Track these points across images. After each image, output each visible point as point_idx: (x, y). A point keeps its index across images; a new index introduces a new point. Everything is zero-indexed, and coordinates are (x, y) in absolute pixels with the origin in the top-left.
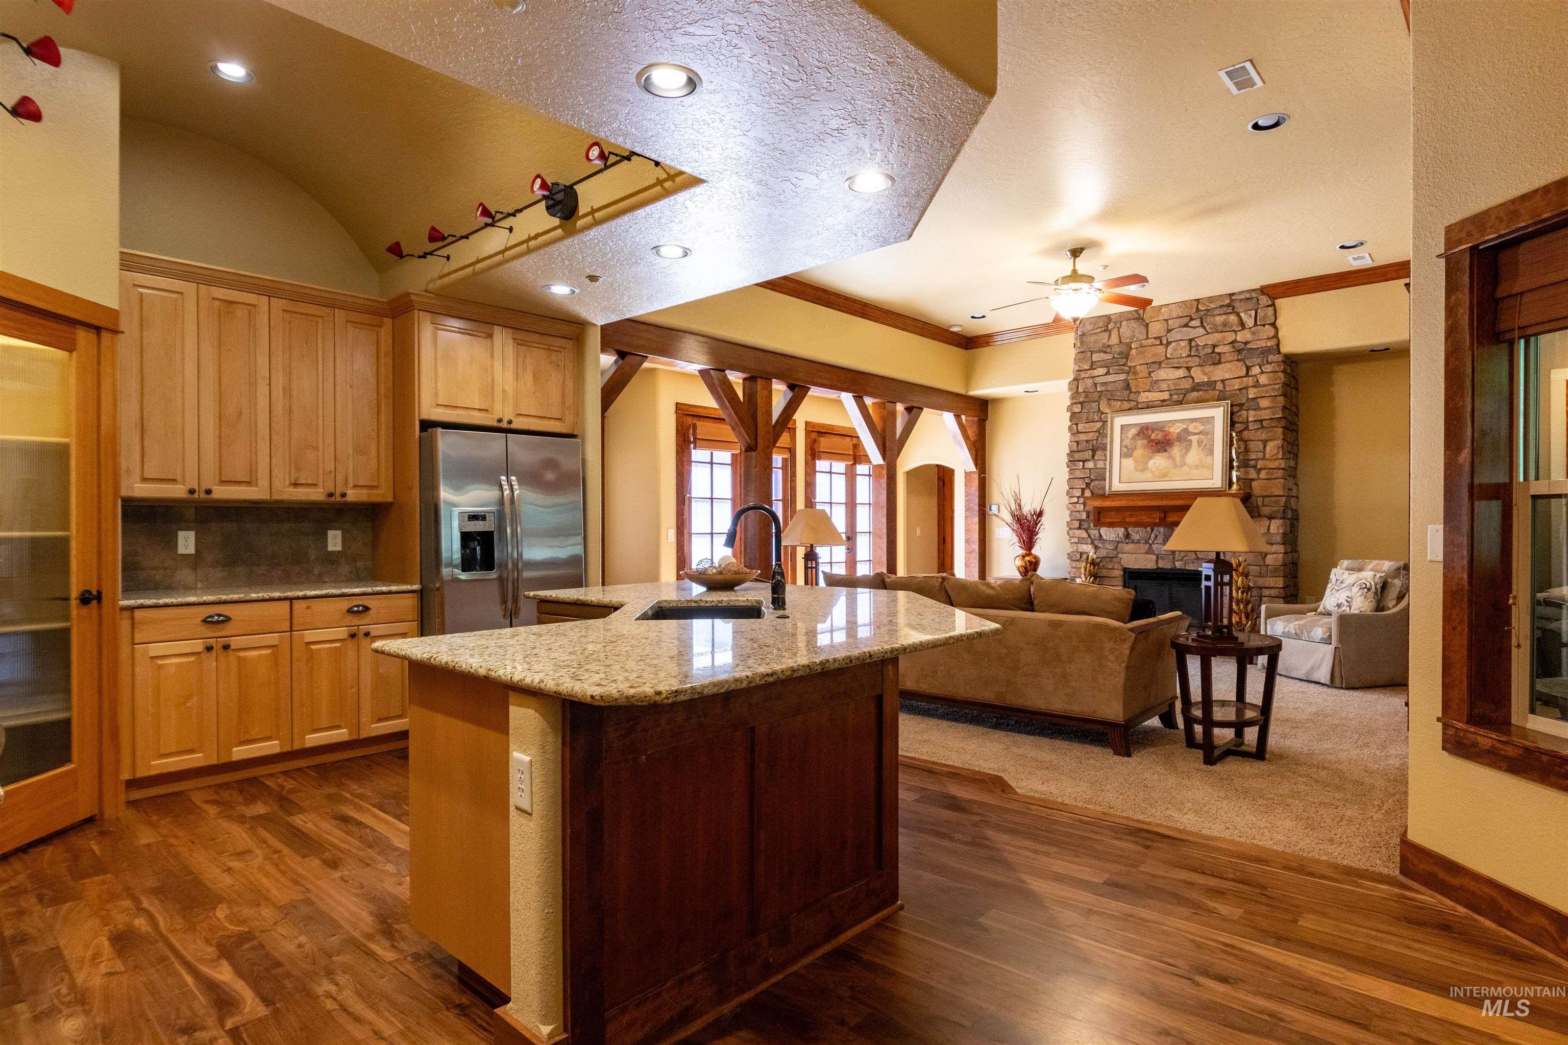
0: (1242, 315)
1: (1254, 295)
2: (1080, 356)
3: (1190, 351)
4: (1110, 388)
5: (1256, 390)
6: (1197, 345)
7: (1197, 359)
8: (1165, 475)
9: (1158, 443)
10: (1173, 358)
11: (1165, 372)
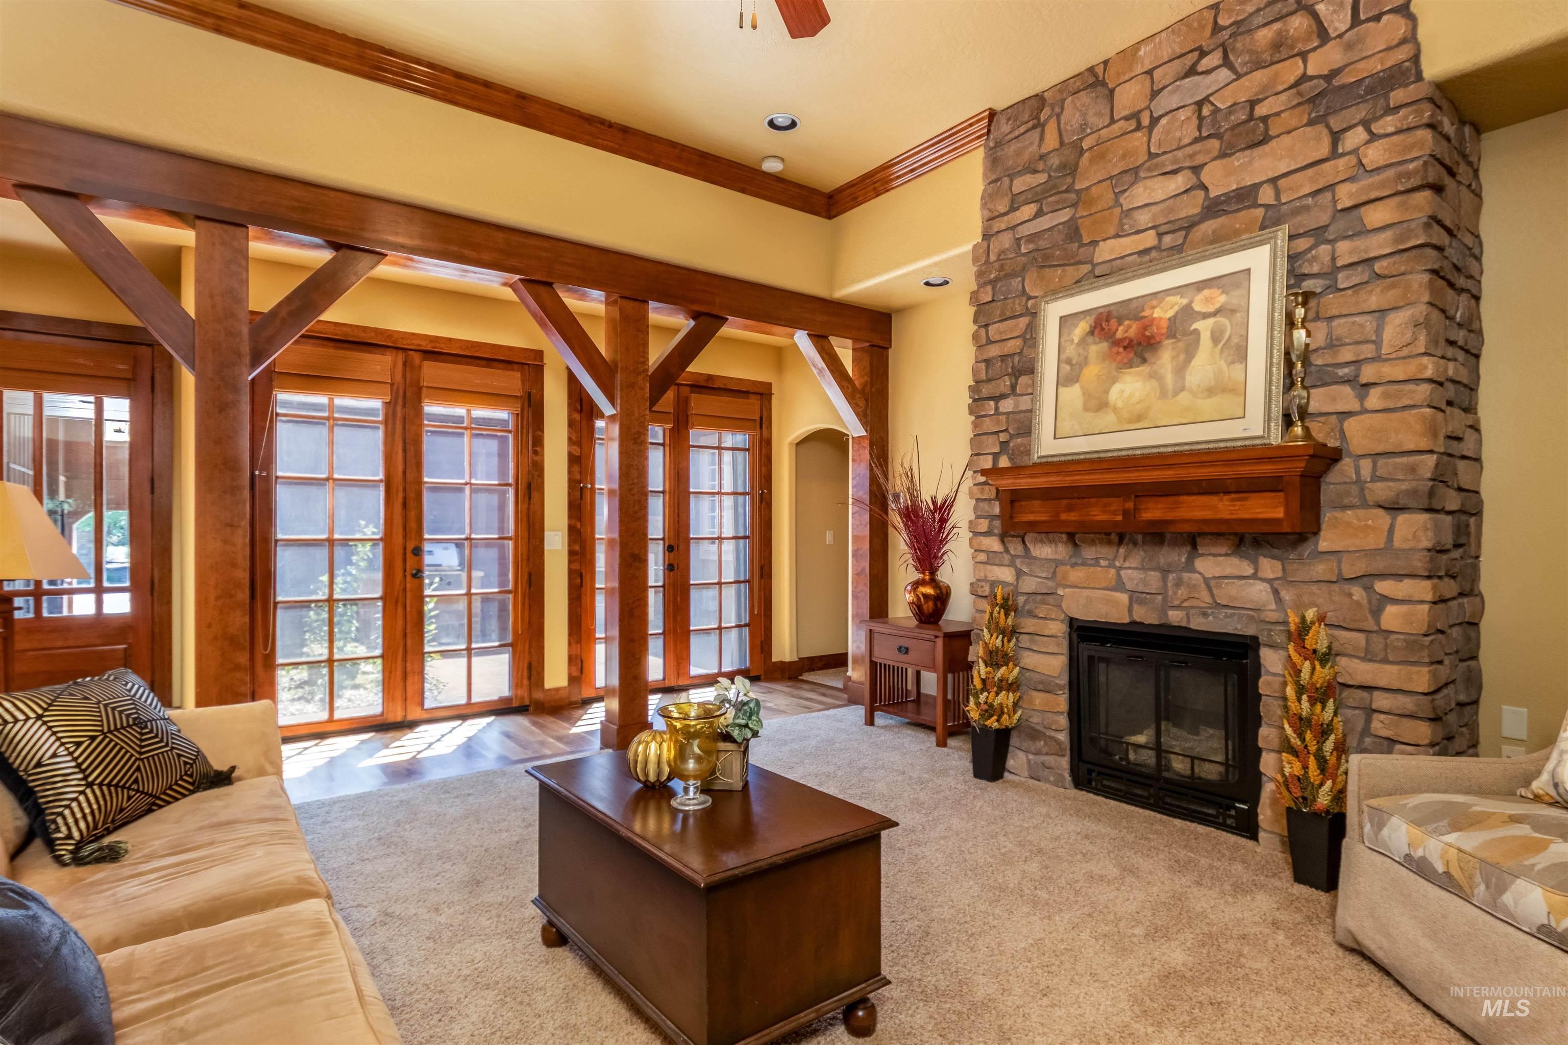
0: (1322, 6)
2: (991, 188)
3: (1199, 128)
4: (1043, 244)
5: (1357, 186)
6: (1217, 110)
7: (1215, 144)
8: (1142, 417)
9: (1128, 345)
10: (1165, 153)
11: (1146, 188)
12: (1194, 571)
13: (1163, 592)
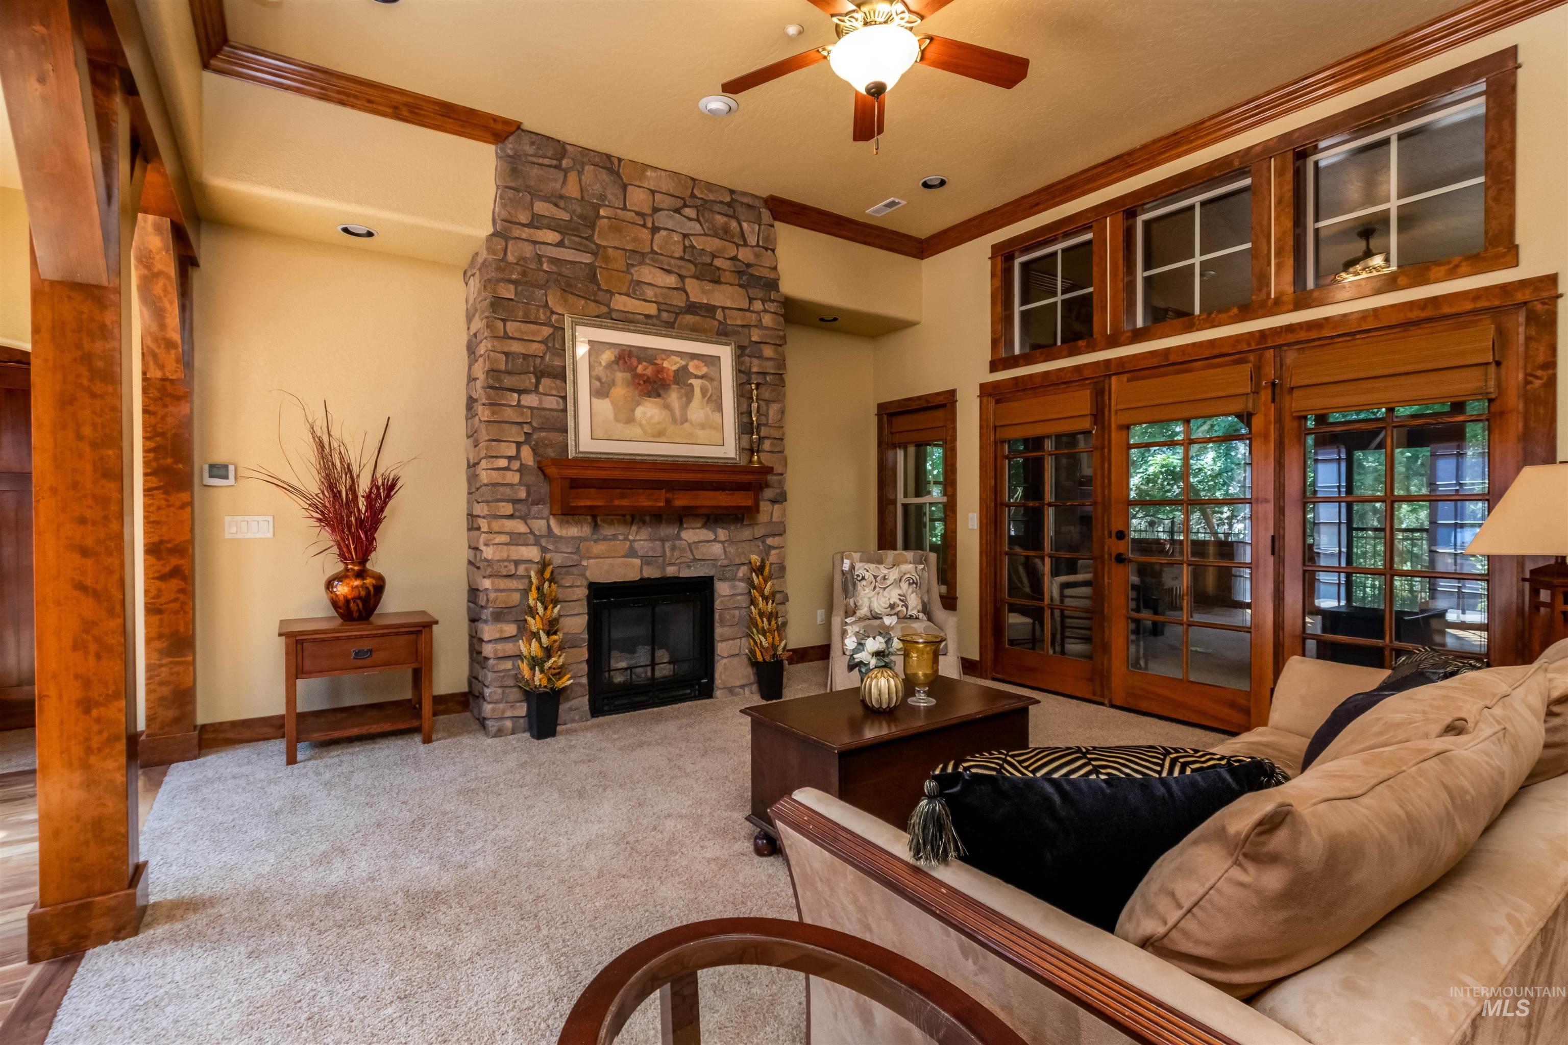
0: (745, 225)
1: (757, 203)
2: (511, 193)
3: (684, 252)
4: (565, 271)
5: (760, 332)
6: (693, 247)
7: (692, 268)
8: (661, 434)
9: (647, 381)
10: (662, 255)
11: (650, 273)
12: (682, 539)
13: (664, 555)
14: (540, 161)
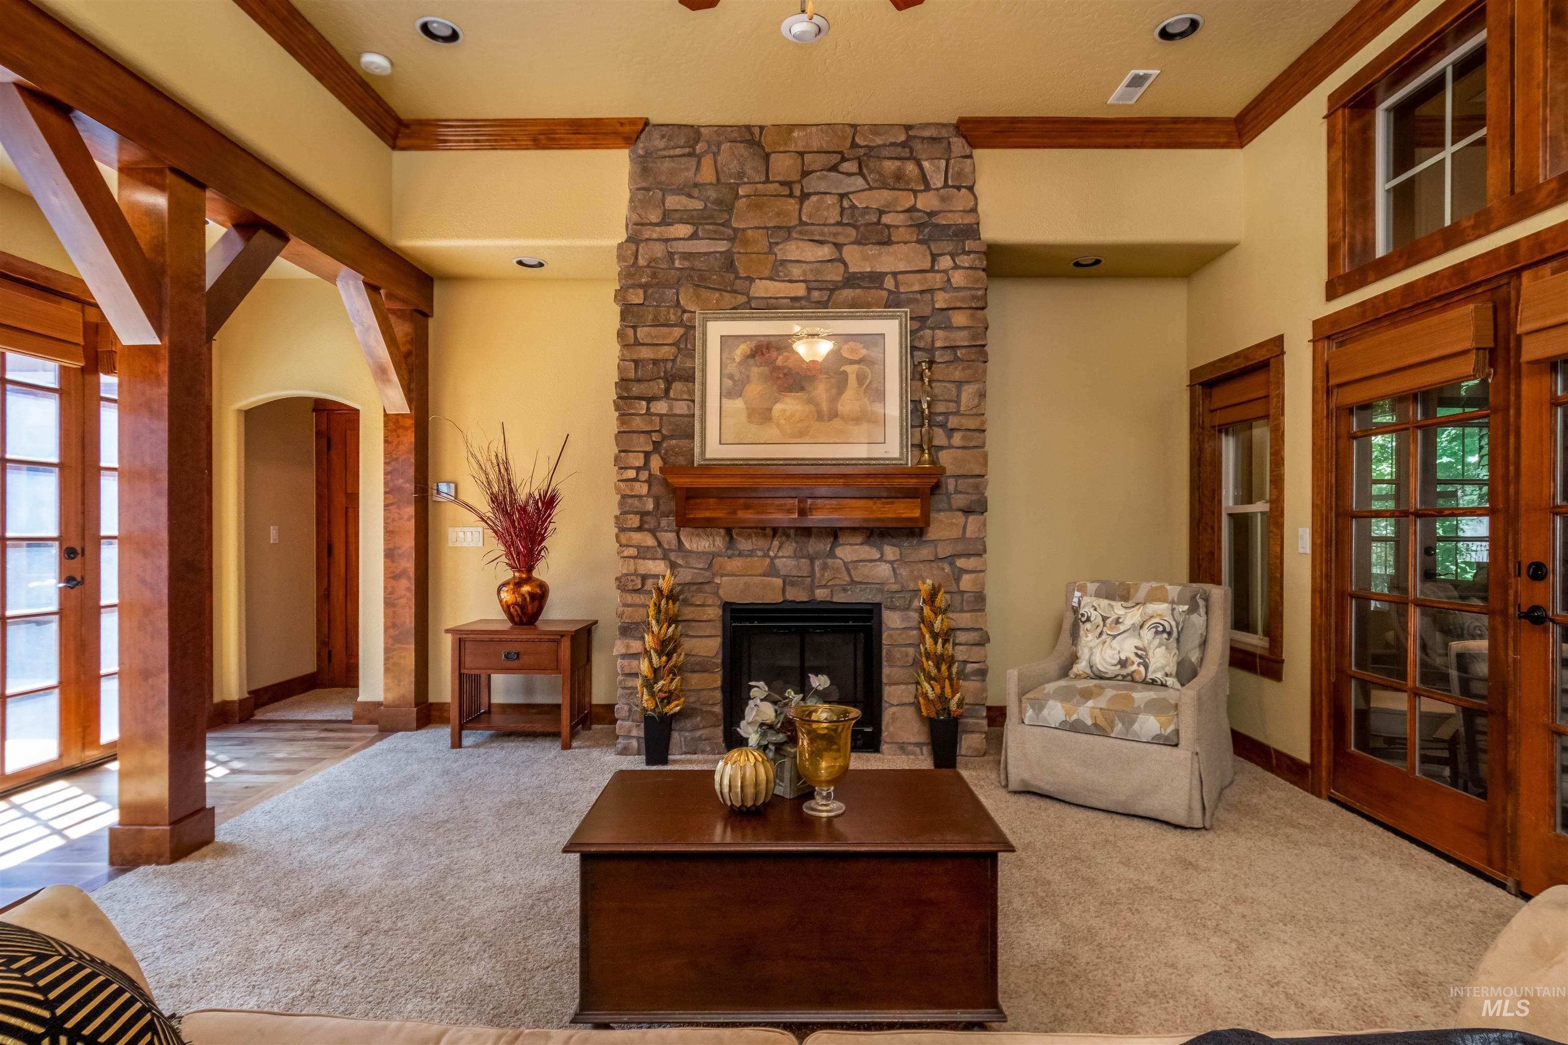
0: (926, 164)
1: (944, 133)
2: (640, 194)
3: (842, 215)
5: (947, 296)
6: (853, 207)
7: (852, 232)
8: (802, 433)
9: (788, 373)
10: (813, 224)
11: (798, 248)
12: (835, 557)
13: (812, 575)
14: (672, 153)
